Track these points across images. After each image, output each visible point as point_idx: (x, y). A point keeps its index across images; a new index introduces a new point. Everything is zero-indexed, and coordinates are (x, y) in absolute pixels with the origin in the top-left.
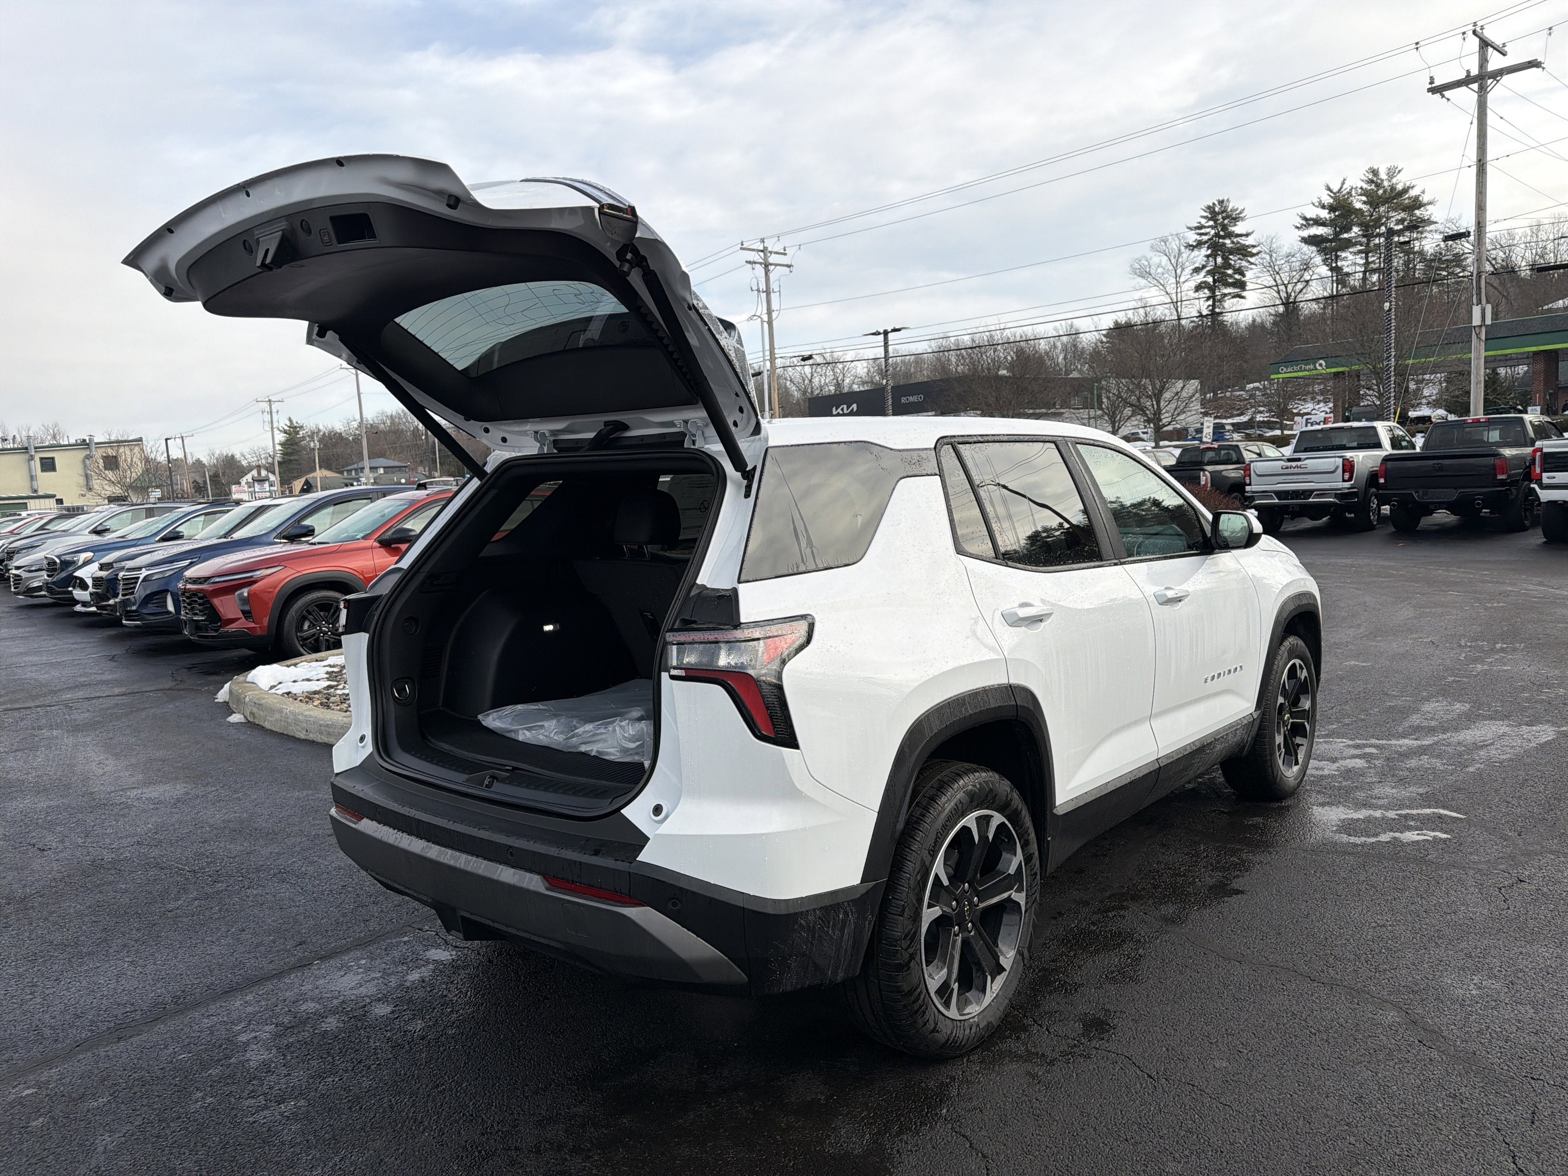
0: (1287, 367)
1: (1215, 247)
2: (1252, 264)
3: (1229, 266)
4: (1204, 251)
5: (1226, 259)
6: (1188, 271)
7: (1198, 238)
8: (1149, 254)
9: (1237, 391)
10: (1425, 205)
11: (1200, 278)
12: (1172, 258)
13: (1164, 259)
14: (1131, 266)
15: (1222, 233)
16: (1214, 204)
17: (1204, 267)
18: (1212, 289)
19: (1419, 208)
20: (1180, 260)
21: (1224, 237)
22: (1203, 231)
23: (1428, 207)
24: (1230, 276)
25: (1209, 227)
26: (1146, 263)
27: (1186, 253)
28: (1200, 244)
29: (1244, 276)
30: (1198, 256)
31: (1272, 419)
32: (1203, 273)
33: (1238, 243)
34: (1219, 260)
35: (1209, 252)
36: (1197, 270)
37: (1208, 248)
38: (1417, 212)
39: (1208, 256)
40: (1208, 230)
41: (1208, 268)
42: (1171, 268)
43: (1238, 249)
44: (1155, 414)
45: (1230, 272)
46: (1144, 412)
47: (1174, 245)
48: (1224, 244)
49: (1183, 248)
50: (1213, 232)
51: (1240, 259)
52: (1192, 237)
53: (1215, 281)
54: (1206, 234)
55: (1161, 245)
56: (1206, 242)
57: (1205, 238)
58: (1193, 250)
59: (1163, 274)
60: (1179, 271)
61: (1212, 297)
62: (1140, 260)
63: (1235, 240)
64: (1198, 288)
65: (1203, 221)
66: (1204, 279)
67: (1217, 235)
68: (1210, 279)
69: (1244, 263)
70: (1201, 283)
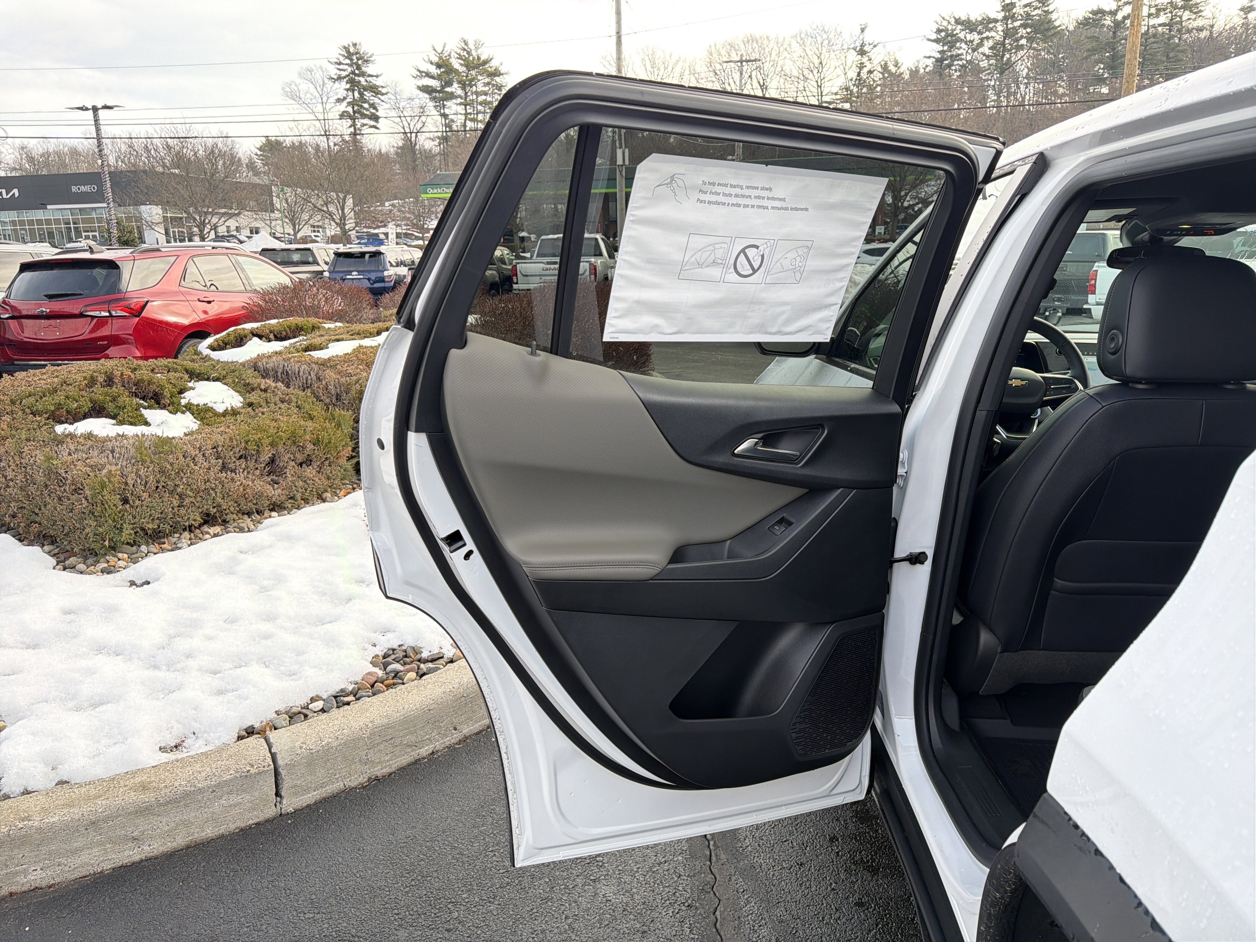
0: (433, 189)
1: (353, 84)
2: (383, 101)
3: (366, 101)
4: (344, 85)
5: (361, 94)
6: (333, 100)
7: (338, 72)
8: (298, 81)
9: (379, 206)
10: (502, 74)
11: (343, 107)
12: (318, 87)
13: (312, 86)
14: (283, 89)
15: (357, 72)
16: (349, 45)
17: (345, 98)
18: (353, 119)
19: (499, 76)
20: (325, 89)
21: (358, 75)
22: (341, 67)
23: (505, 76)
24: (367, 110)
25: (346, 64)
26: (296, 88)
27: (329, 84)
28: (340, 78)
29: (377, 110)
30: (340, 88)
31: (409, 232)
32: (345, 103)
33: (370, 82)
34: (357, 94)
35: (348, 86)
36: (339, 101)
37: (347, 83)
38: (497, 79)
39: (347, 90)
40: (345, 67)
41: (348, 100)
42: (318, 95)
43: (371, 87)
44: (340, 220)
45: (366, 106)
46: (332, 216)
47: (318, 75)
48: (360, 82)
49: (326, 81)
50: (350, 69)
51: (372, 96)
52: (333, 71)
53: (354, 112)
54: (344, 70)
55: (307, 74)
56: (345, 77)
57: (344, 74)
58: (334, 82)
59: (311, 99)
60: (325, 99)
61: (354, 125)
62: (290, 85)
63: (368, 79)
64: (342, 116)
65: (342, 59)
66: (346, 110)
67: (353, 73)
68: (350, 109)
69: (376, 100)
70: (344, 112)
